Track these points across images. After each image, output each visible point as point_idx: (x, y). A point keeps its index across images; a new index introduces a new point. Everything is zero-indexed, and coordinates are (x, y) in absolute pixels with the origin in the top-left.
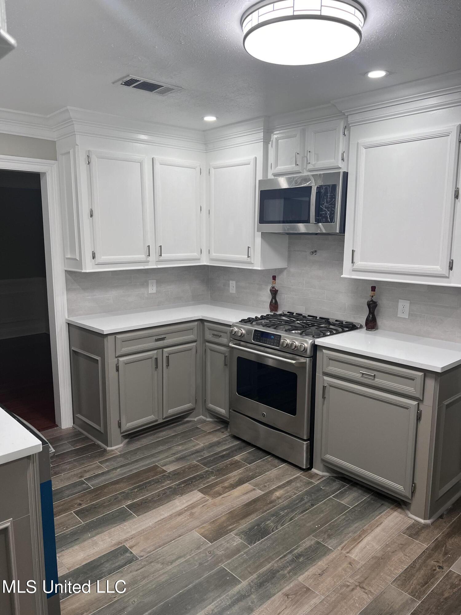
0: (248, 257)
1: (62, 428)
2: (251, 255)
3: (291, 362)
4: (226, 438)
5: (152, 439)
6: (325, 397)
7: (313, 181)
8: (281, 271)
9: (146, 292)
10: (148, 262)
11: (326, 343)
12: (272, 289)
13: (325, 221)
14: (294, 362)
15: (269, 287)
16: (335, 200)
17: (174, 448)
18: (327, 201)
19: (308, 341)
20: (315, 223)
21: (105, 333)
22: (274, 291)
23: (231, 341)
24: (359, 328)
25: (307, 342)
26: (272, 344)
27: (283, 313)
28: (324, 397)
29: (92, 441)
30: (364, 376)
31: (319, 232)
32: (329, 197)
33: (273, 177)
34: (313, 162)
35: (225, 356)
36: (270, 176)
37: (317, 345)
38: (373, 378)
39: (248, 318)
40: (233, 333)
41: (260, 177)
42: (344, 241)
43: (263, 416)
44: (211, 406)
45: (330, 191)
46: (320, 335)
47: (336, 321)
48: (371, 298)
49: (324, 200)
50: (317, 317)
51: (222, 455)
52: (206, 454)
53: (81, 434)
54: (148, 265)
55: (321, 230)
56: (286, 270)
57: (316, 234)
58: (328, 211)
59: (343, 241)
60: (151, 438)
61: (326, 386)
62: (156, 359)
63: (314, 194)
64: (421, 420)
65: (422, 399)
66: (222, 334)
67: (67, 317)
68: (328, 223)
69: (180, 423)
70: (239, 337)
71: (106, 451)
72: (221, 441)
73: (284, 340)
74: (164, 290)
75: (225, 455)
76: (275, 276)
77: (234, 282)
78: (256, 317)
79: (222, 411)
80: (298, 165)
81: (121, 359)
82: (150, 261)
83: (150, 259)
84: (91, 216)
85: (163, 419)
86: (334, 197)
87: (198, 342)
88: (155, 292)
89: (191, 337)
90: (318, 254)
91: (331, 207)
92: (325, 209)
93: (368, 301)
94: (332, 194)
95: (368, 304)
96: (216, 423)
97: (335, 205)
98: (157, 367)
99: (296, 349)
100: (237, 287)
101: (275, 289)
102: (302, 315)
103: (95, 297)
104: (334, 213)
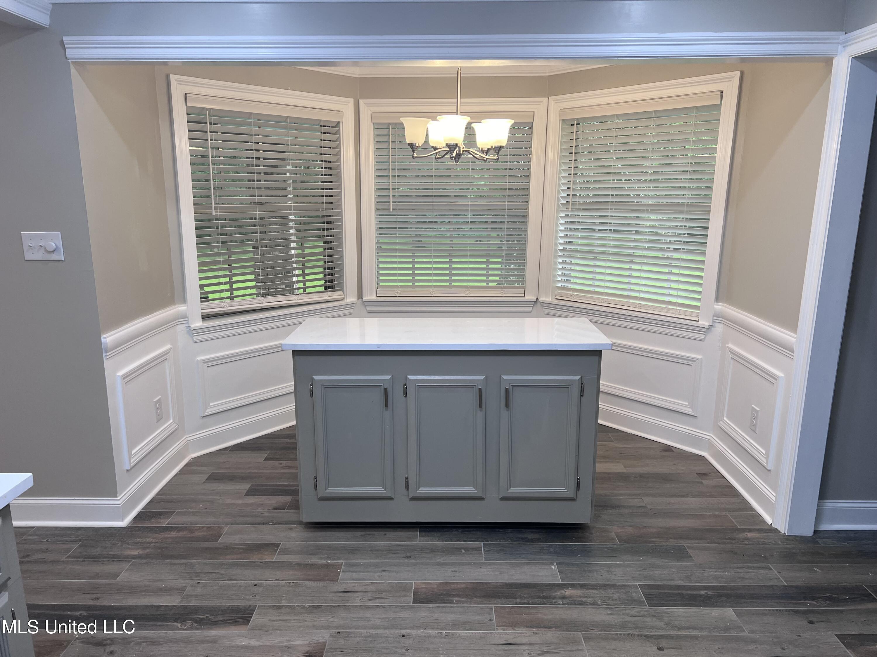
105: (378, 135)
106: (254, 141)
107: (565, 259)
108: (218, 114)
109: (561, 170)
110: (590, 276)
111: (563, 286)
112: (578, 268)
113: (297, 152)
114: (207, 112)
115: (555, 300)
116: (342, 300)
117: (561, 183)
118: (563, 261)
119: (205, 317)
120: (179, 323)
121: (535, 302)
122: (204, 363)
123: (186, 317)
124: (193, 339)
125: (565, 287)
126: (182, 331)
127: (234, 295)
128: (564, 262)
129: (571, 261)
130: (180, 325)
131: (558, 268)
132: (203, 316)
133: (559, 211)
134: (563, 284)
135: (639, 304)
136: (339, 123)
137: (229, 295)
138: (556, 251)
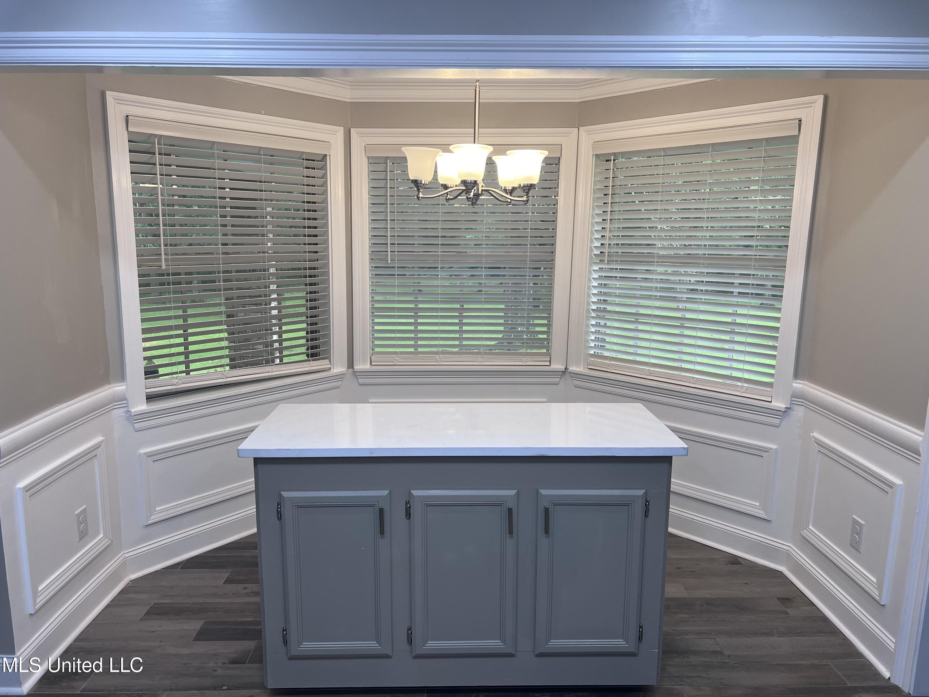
105: (373, 171)
106: (217, 177)
107: (598, 321)
108: (172, 142)
109: (595, 215)
110: (631, 342)
111: (596, 353)
112: (616, 332)
113: (274, 191)
114: (156, 139)
115: (587, 370)
116: (328, 369)
117: (594, 230)
118: (596, 323)
119: (150, 398)
120: (115, 407)
121: (563, 372)
122: (149, 456)
123: (125, 399)
124: (134, 427)
125: (599, 354)
126: (120, 417)
127: (191, 368)
128: (598, 325)
129: (606, 324)
130: (116, 409)
131: (590, 331)
132: (147, 396)
133: (592, 263)
134: (596, 351)
135: (693, 378)
136: (325, 156)
137: (184, 369)
138: (588, 311)
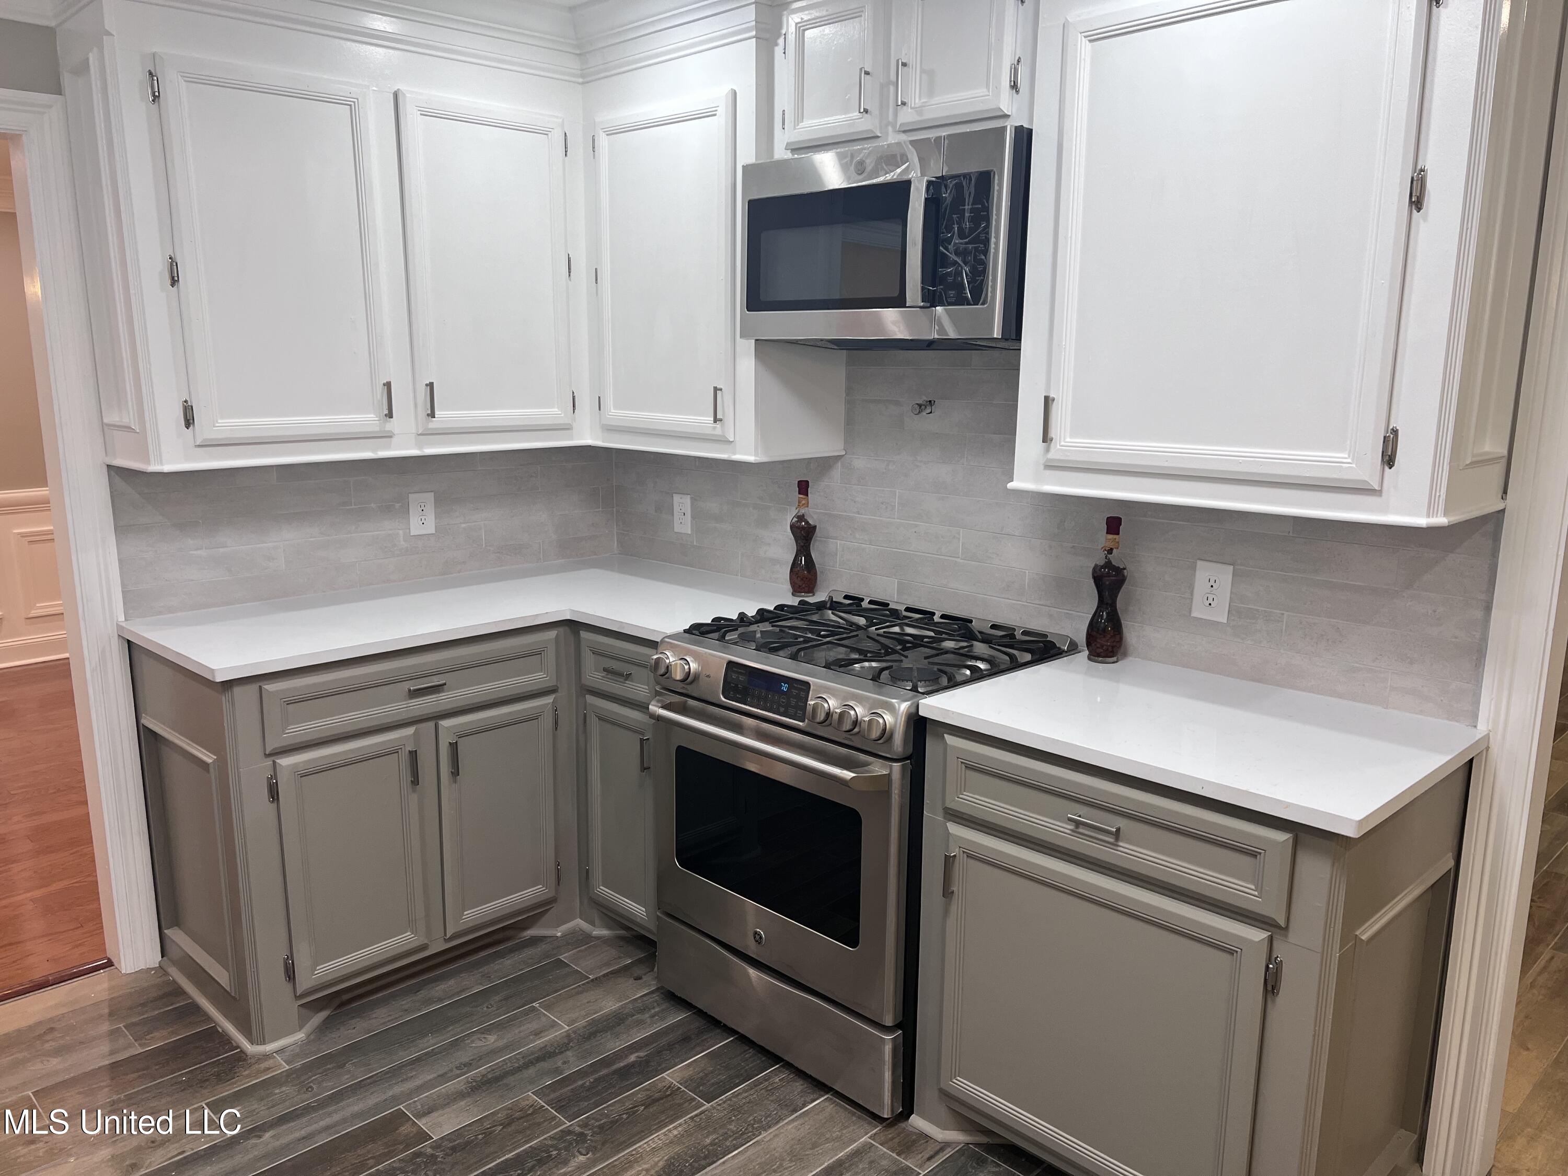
0: (716, 420)
1: (123, 972)
2: (724, 414)
3: (842, 775)
4: (645, 999)
5: (406, 1007)
6: (953, 892)
7: (916, 160)
8: (824, 464)
9: (401, 532)
10: (391, 437)
11: (953, 713)
12: (797, 521)
13: (953, 300)
14: (848, 775)
15: (789, 517)
16: (988, 226)
17: (472, 1042)
18: (960, 229)
19: (897, 705)
20: (922, 304)
21: (219, 679)
22: (803, 528)
23: (657, 693)
24: (1066, 652)
25: (891, 709)
26: (782, 710)
27: (831, 598)
28: (947, 893)
29: (209, 1018)
30: (1081, 830)
31: (936, 336)
32: (967, 215)
33: (788, 155)
34: (917, 101)
35: (642, 740)
36: (781, 153)
37: (924, 720)
38: (1112, 840)
39: (713, 620)
40: (662, 670)
41: (747, 155)
42: (1017, 369)
43: (757, 941)
44: (604, 891)
45: (972, 195)
46: (936, 680)
47: (994, 627)
48: (1106, 557)
49: (954, 228)
50: (934, 614)
51: (624, 1067)
52: (573, 1064)
53: (179, 992)
54: (388, 447)
55: (942, 329)
56: (839, 464)
57: (930, 345)
58: (966, 263)
59: (1014, 368)
60: (405, 1003)
61: (955, 856)
62: (413, 755)
63: (917, 205)
64: (1278, 993)
65: (1283, 924)
66: (633, 670)
67: (122, 618)
68: (963, 305)
69: (510, 944)
70: (682, 685)
71: (245, 1060)
72: (627, 1011)
73: (819, 701)
74: (463, 525)
75: (632, 1065)
76: (807, 482)
77: (687, 500)
78: (742, 616)
79: (638, 910)
80: (866, 111)
81: (285, 762)
82: (396, 433)
83: (393, 425)
84: (174, 281)
85: (446, 941)
86: (983, 215)
87: (562, 693)
88: (432, 530)
89: (538, 678)
90: (938, 411)
91: (976, 249)
92: (956, 259)
93: (1096, 566)
94: (980, 206)
95: (1096, 575)
96: (621, 943)
97: (987, 242)
98: (415, 781)
99: (856, 730)
100: (697, 515)
101: (807, 523)
102: (888, 605)
103: (221, 550)
104: (984, 272)
